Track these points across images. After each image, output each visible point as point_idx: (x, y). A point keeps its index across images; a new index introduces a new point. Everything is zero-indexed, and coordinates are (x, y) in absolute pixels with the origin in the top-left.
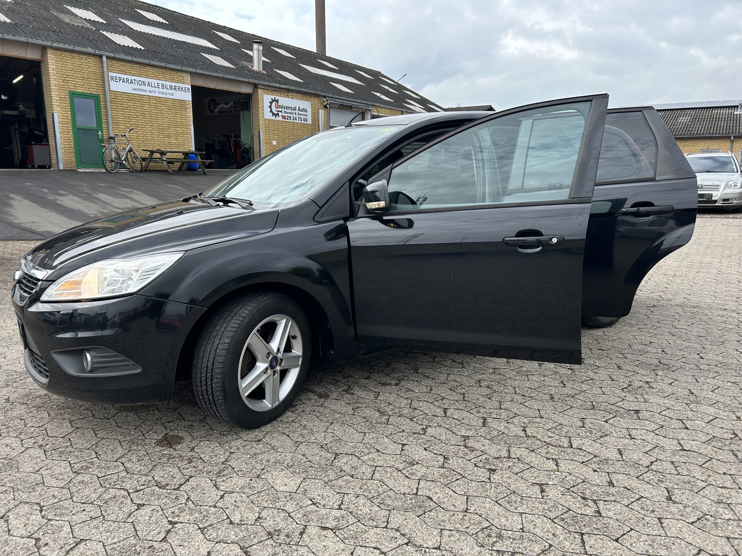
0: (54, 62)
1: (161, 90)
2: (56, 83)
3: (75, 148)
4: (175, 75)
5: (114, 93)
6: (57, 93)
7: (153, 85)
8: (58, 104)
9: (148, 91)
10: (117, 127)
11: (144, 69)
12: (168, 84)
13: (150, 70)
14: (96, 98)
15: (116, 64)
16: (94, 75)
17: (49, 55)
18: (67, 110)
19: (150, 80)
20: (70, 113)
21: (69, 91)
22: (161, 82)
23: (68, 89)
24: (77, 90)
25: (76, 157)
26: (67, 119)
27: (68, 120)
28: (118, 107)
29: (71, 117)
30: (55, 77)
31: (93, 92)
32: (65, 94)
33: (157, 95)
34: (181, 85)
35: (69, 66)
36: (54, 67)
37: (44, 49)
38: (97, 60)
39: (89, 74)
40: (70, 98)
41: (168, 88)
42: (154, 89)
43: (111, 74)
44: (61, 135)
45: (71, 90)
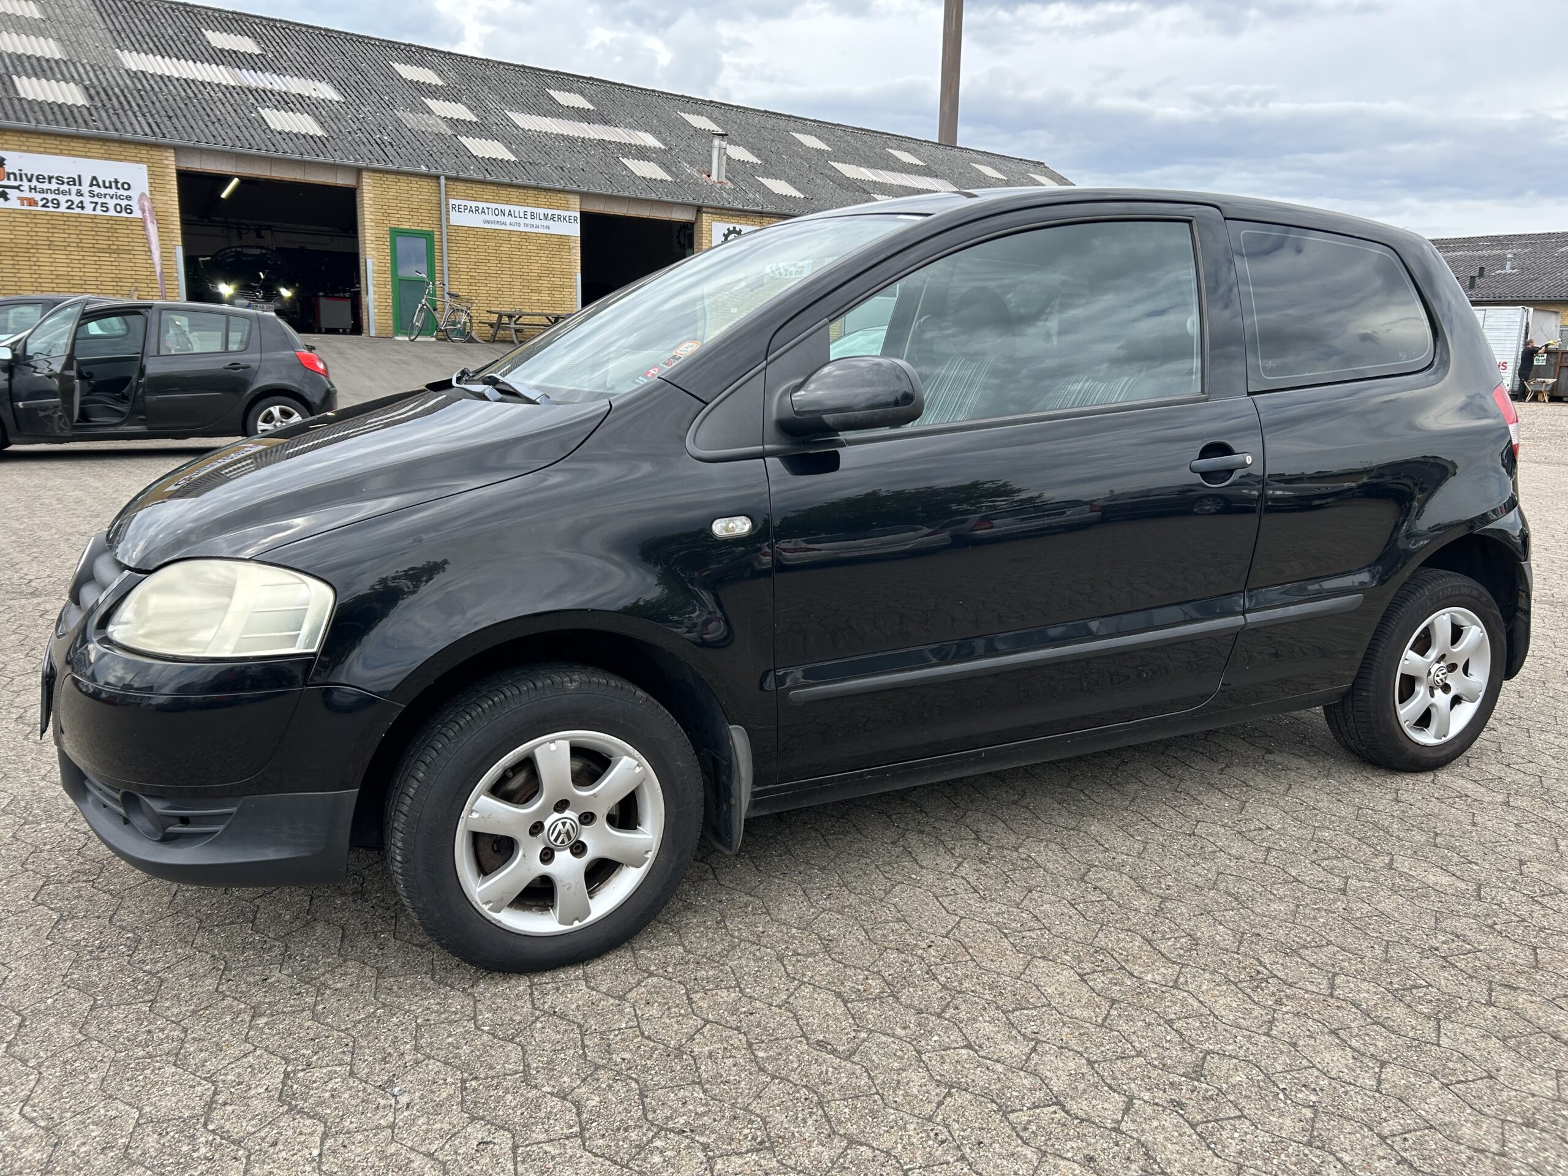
0: (371, 188)
1: (529, 221)
2: (373, 217)
3: (394, 306)
4: (554, 198)
5: (456, 228)
6: (373, 232)
7: (517, 215)
8: (373, 246)
9: (508, 223)
11: (503, 192)
12: (542, 211)
13: (513, 192)
14: (428, 236)
15: (460, 186)
16: (426, 204)
17: (364, 180)
18: (386, 254)
19: (512, 208)
20: (389, 258)
21: (390, 228)
22: (529, 210)
23: (389, 225)
24: (401, 227)
25: (394, 320)
26: (385, 266)
27: (386, 269)
28: (460, 249)
29: (391, 263)
30: (372, 210)
31: (424, 229)
32: (385, 232)
33: (522, 229)
34: (563, 213)
35: (392, 193)
36: (371, 195)
37: (359, 171)
38: (433, 183)
39: (420, 204)
40: (390, 238)
41: (542, 217)
42: (518, 220)
43: (452, 201)
44: (376, 289)
45: (394, 226)
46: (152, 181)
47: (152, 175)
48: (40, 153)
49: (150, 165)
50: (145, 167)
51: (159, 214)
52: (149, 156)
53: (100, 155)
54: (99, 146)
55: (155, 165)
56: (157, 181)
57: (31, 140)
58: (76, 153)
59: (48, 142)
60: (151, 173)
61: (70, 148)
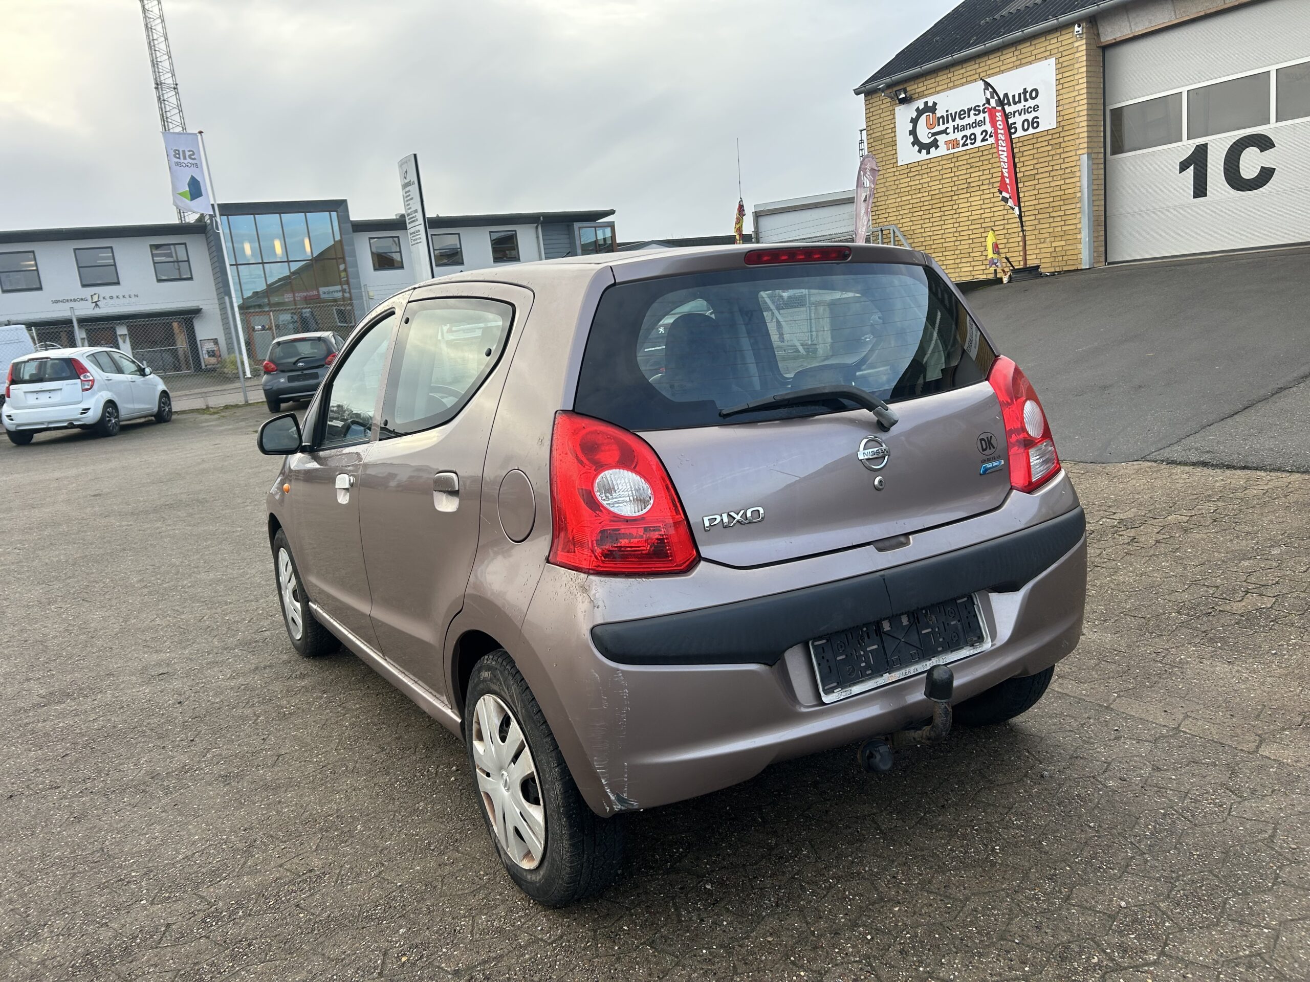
46: (1060, 76)
47: (1060, 69)
48: (962, 85)
49: (1059, 55)
50: (1052, 61)
51: (1066, 118)
52: (1059, 44)
53: (1012, 65)
54: (1011, 54)
55: (1064, 54)
56: (1065, 75)
57: (956, 73)
58: (992, 71)
59: (969, 69)
60: (1059, 66)
61: (987, 68)
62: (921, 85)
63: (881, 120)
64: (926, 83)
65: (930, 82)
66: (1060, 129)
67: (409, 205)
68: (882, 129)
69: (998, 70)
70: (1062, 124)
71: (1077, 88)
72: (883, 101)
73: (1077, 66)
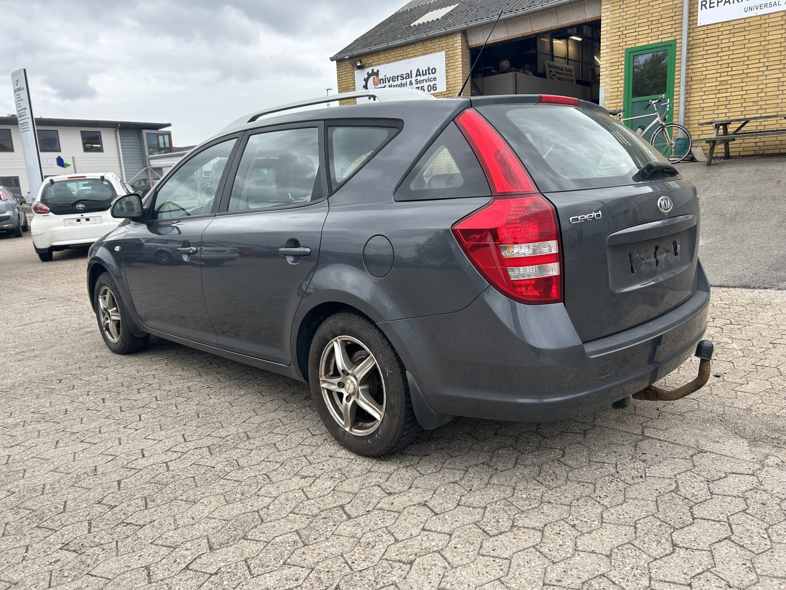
2: (609, 43)
5: (705, 28)
6: (608, 58)
8: (607, 73)
10: (703, 85)
14: (669, 47)
16: (670, 11)
18: (620, 78)
20: (622, 81)
21: (626, 49)
23: (624, 47)
24: (637, 45)
26: (618, 91)
27: (619, 93)
28: (709, 52)
29: (625, 87)
30: (608, 36)
31: (664, 40)
32: (620, 56)
35: (632, 11)
36: (609, 21)
39: (661, 13)
40: (626, 60)
45: (630, 46)
46: (447, 62)
47: (448, 58)
49: (447, 50)
50: (443, 53)
51: (451, 86)
52: (446, 44)
53: (421, 53)
54: (421, 47)
55: (450, 49)
56: (450, 62)
57: (390, 54)
58: (410, 55)
59: (397, 53)
60: (447, 56)
61: (407, 53)
62: (370, 59)
63: (346, 78)
64: (373, 58)
65: (375, 58)
66: (448, 92)
67: (19, 104)
68: (347, 83)
69: (413, 55)
70: (449, 89)
71: (457, 69)
72: (348, 66)
73: (456, 57)
